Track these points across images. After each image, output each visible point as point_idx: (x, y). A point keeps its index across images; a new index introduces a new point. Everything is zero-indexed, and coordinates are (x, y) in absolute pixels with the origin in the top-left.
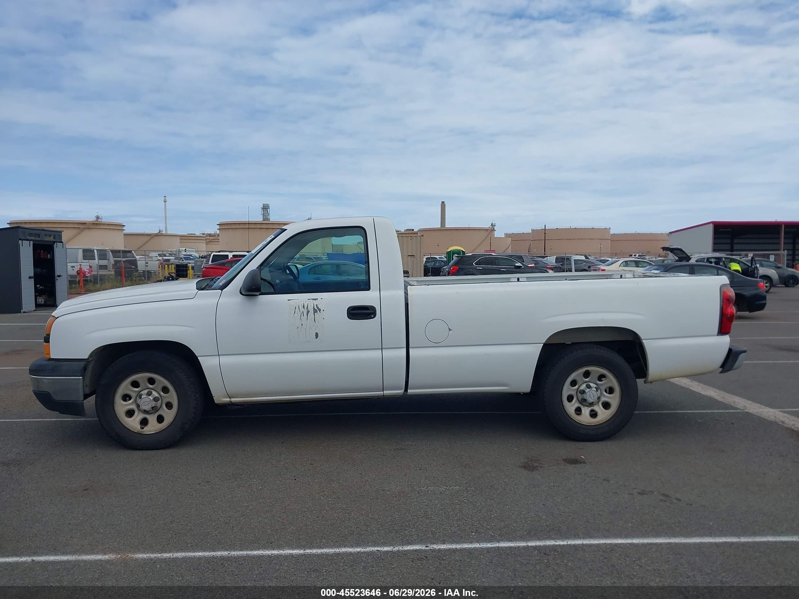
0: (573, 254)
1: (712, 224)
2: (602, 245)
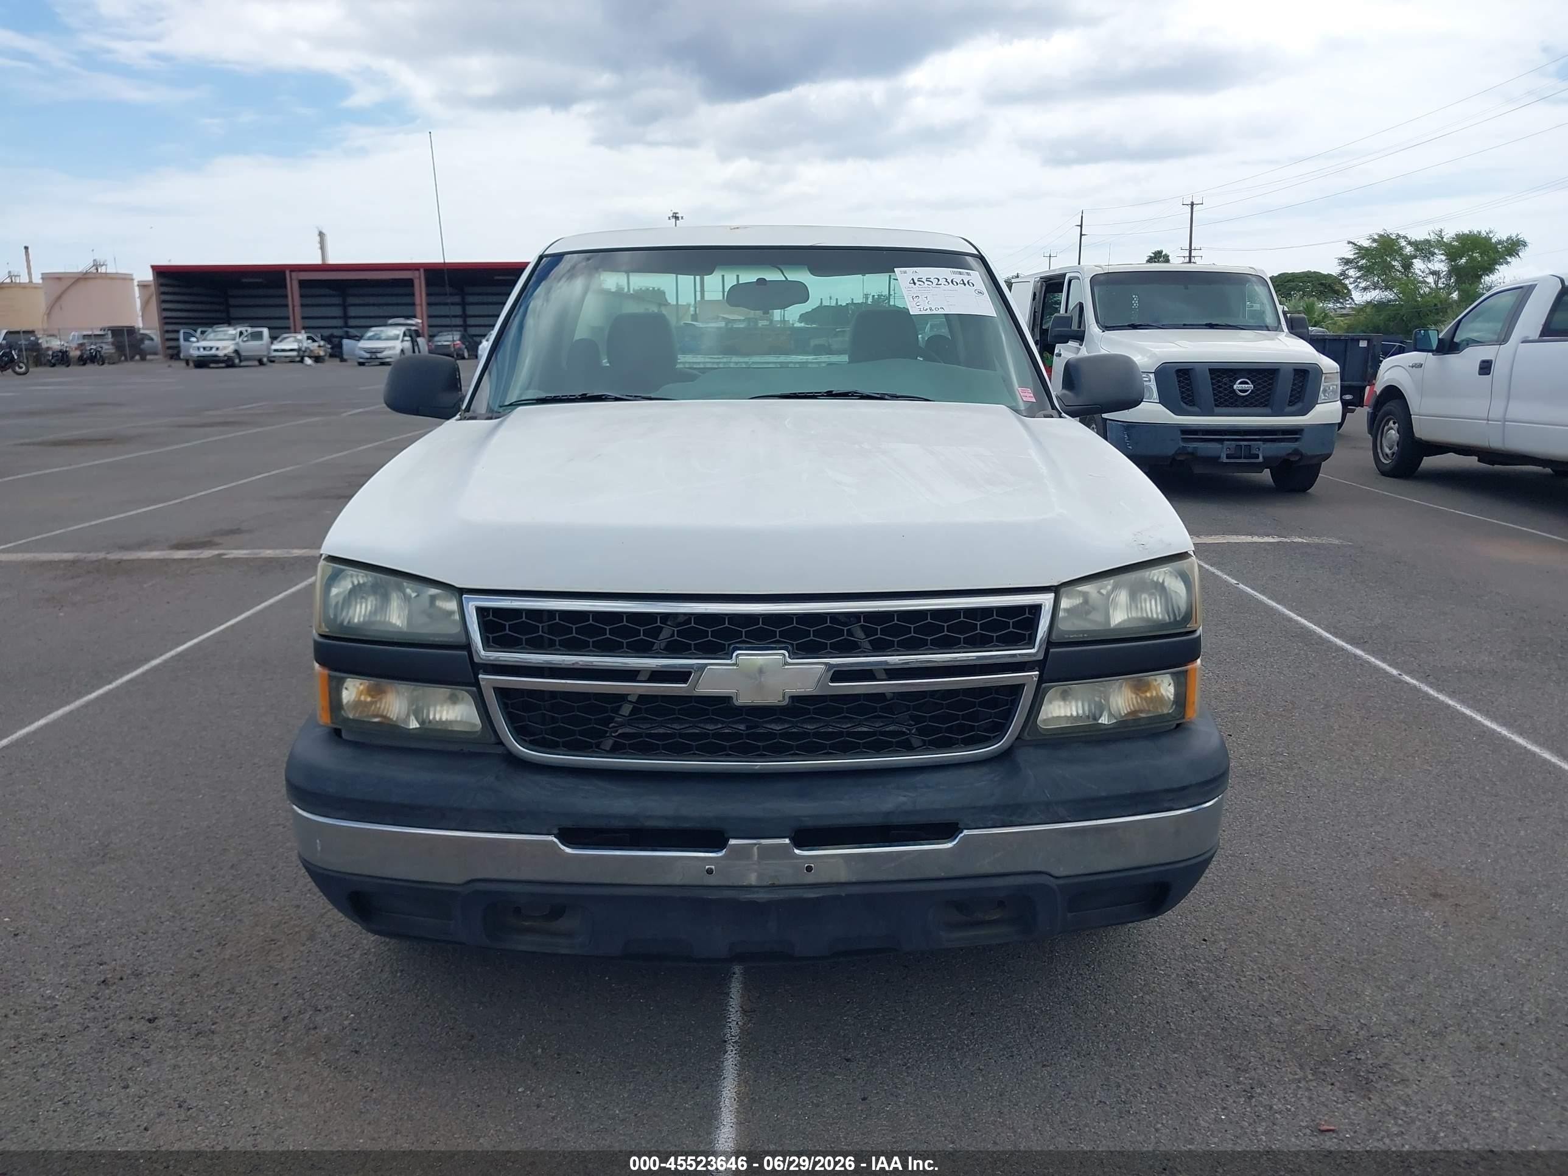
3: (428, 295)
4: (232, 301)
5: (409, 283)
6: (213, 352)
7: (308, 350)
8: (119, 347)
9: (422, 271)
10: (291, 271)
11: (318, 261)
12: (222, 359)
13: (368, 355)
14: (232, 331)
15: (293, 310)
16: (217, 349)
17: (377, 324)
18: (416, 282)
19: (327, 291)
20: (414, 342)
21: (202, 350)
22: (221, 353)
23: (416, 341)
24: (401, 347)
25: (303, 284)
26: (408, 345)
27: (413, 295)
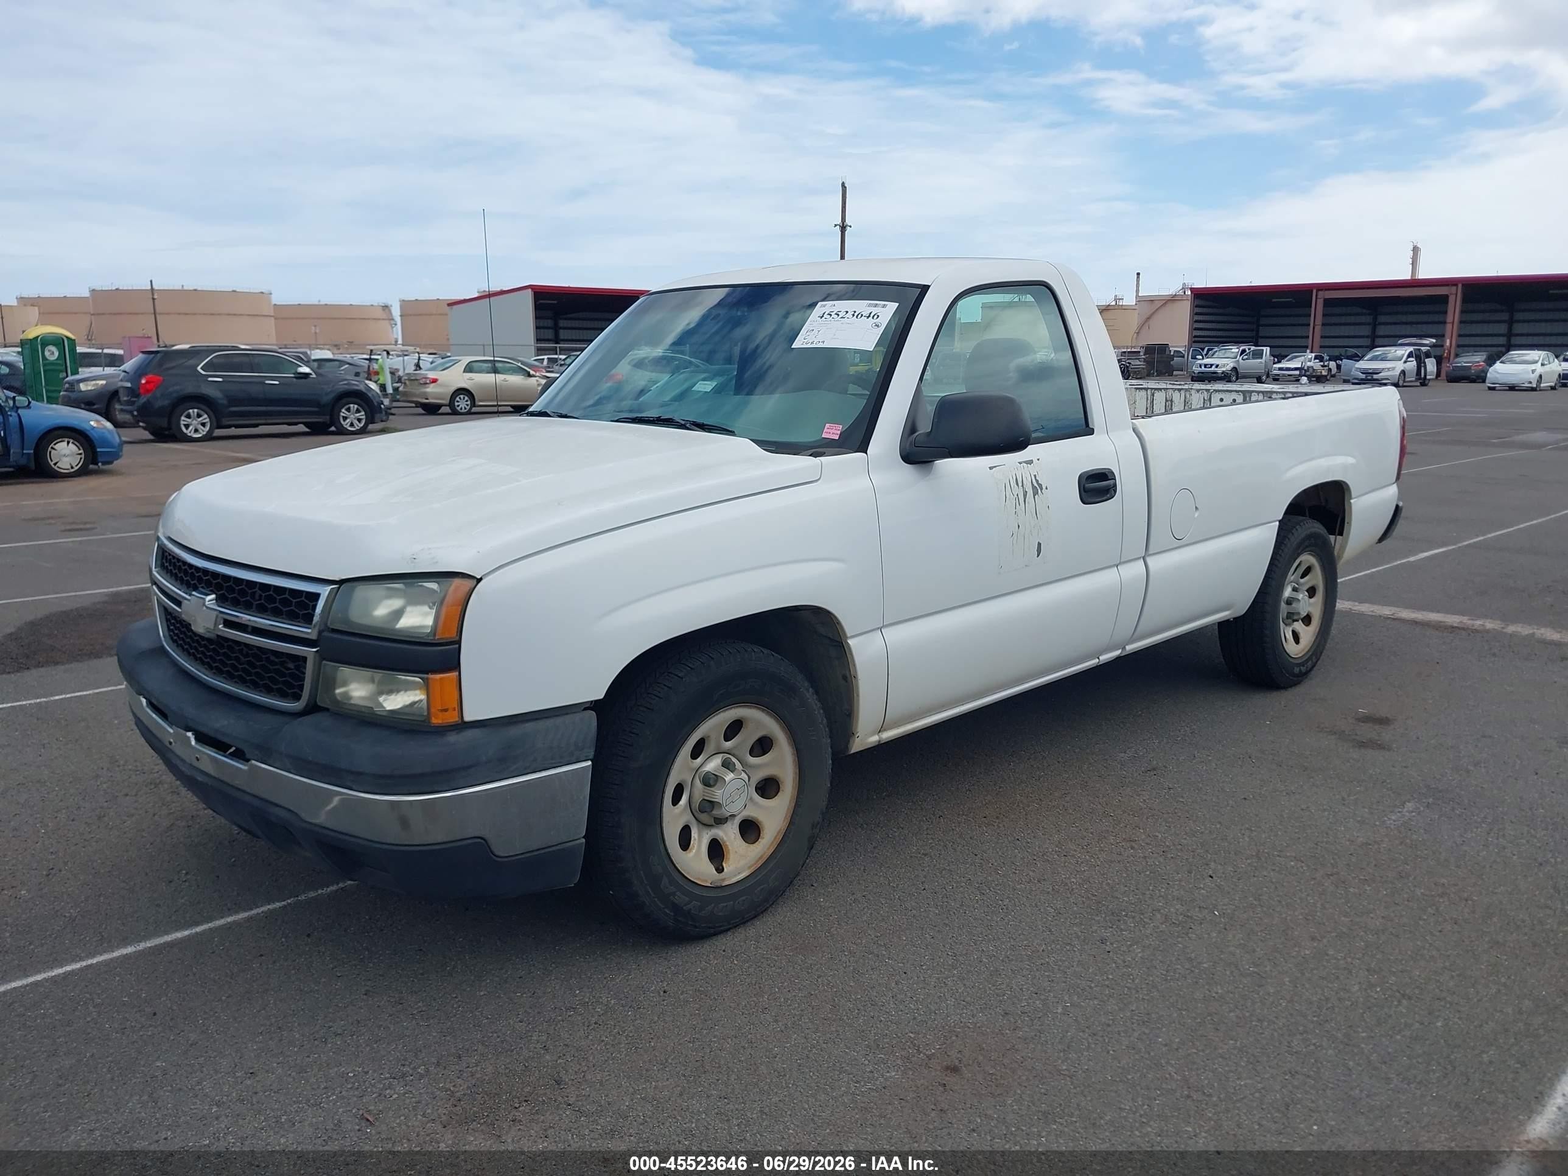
0: (311, 347)
1: (529, 291)
2: (317, 328)
3: (1462, 312)
4: (1263, 321)
5: (1444, 300)
6: (1213, 369)
7: (1311, 370)
8: (1149, 363)
9: (1460, 286)
10: (1318, 290)
11: (1407, 276)
12: (1220, 375)
13: (1363, 376)
14: (1235, 349)
15: (1314, 328)
16: (1217, 366)
17: (1386, 344)
18: (1452, 299)
19: (1359, 310)
20: (1420, 364)
21: (1203, 367)
22: (1219, 370)
23: (1425, 363)
24: (1403, 368)
25: (1328, 303)
26: (1412, 364)
27: (1446, 312)
